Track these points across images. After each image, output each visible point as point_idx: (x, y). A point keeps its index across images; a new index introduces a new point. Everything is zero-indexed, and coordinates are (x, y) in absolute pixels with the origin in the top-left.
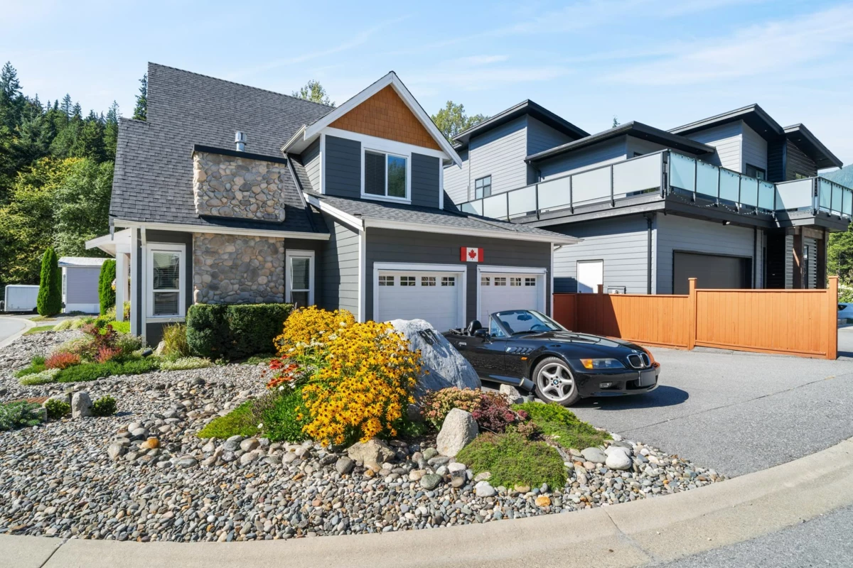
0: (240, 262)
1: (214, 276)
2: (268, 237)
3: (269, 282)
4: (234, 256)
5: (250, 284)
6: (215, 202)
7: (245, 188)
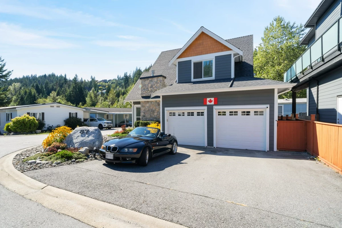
0: (150, 109)
1: (144, 113)
2: (157, 101)
3: (157, 114)
4: (148, 107)
5: (152, 115)
6: (144, 92)
7: (152, 87)
